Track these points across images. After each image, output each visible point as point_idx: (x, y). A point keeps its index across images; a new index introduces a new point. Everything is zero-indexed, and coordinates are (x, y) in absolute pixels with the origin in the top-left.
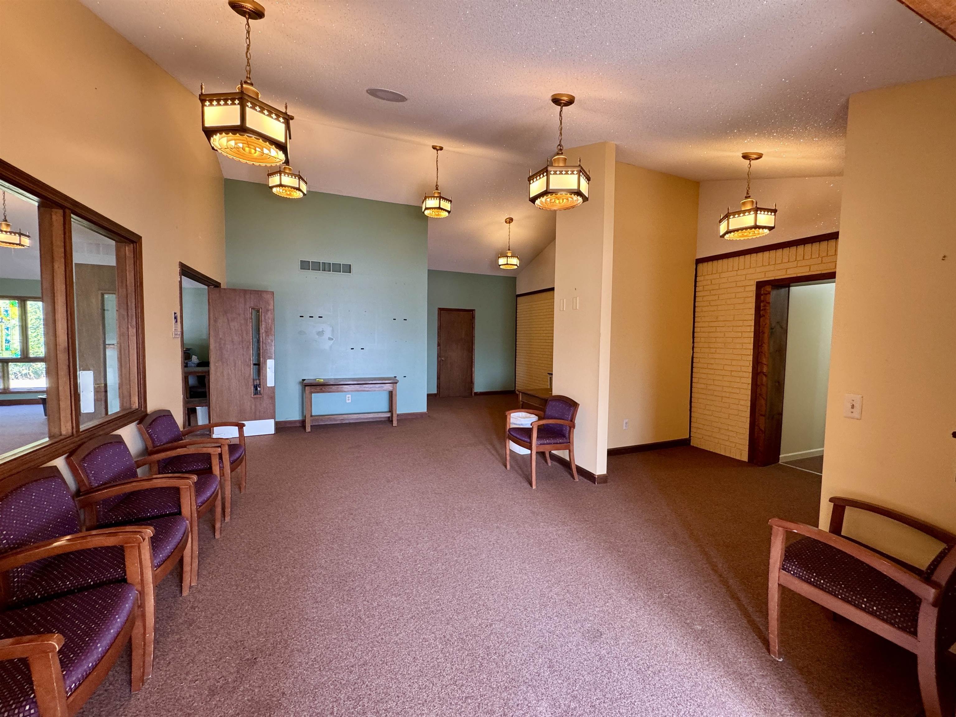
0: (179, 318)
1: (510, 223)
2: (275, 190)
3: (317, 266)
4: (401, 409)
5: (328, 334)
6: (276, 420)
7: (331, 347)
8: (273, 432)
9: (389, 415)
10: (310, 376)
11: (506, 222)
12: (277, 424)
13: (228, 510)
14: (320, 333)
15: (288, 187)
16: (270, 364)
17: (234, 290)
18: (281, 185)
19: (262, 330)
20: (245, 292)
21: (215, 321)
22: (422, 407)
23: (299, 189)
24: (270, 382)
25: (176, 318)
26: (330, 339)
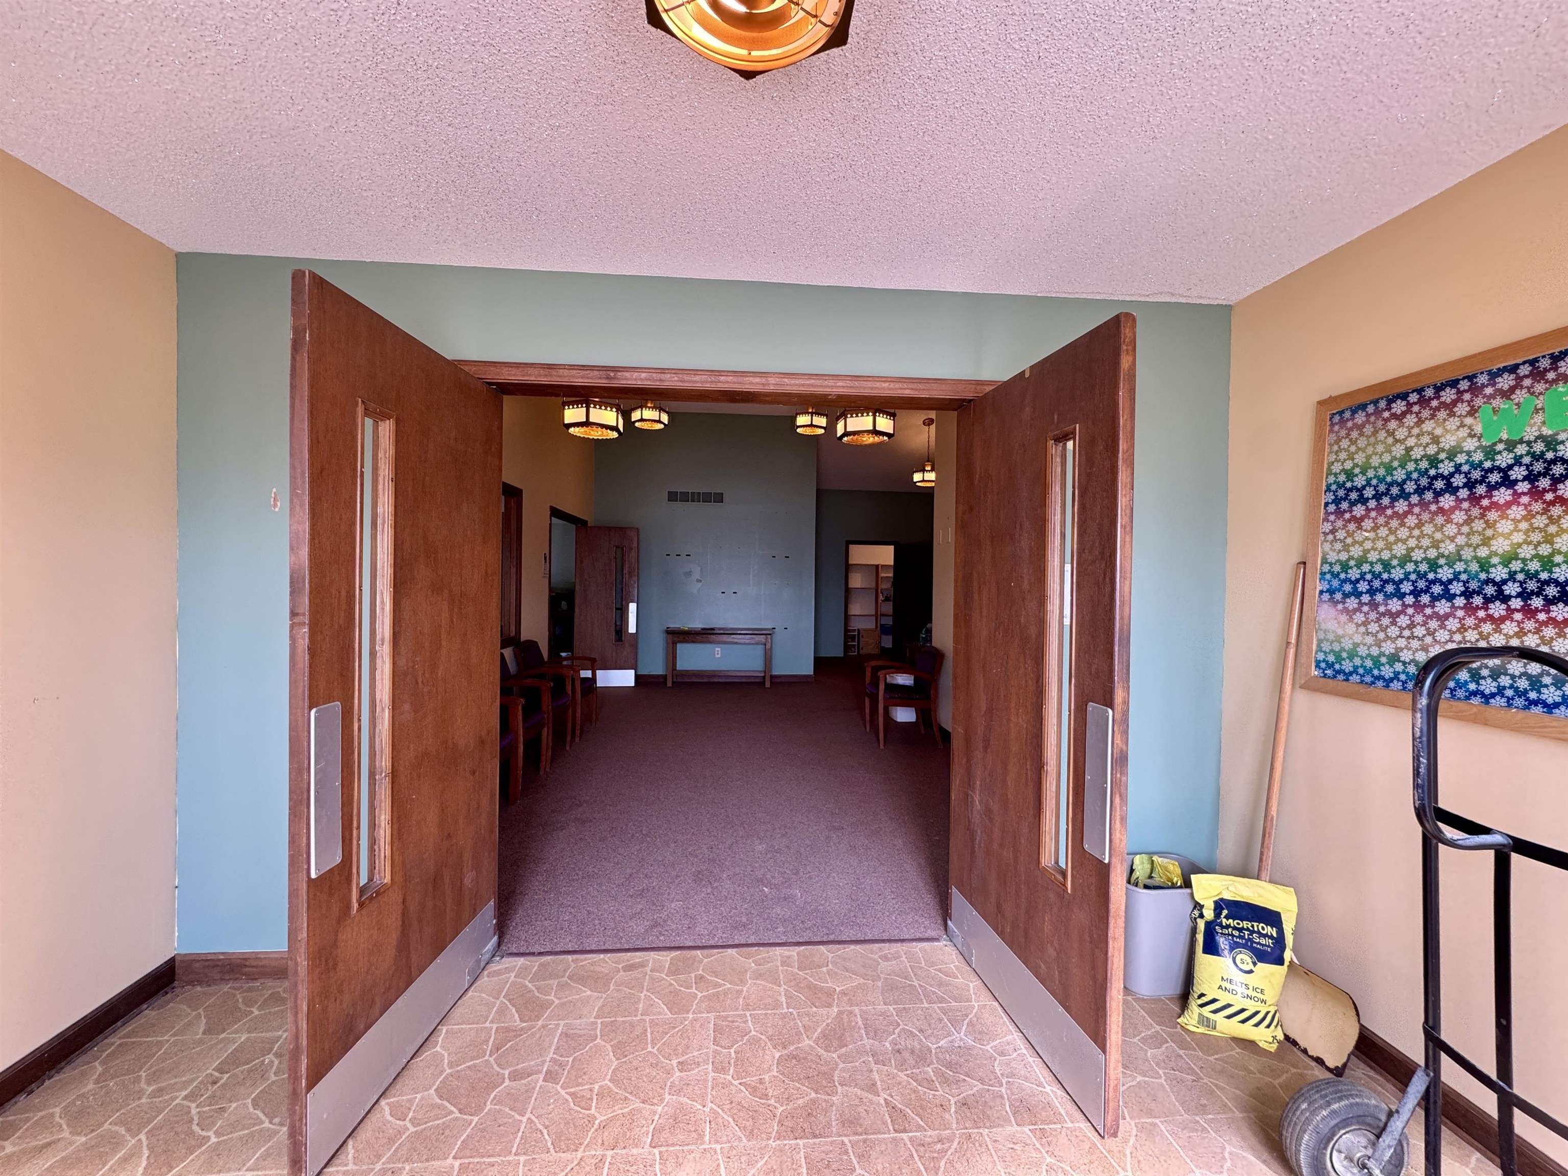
0: (548, 559)
1: (929, 425)
2: (637, 424)
3: (685, 497)
4: (779, 669)
5: (696, 575)
6: (639, 673)
7: (699, 590)
8: (632, 684)
9: (762, 675)
10: (675, 625)
11: (924, 424)
12: (637, 677)
13: (578, 732)
14: (689, 574)
15: (649, 420)
16: (633, 607)
17: (599, 528)
18: (642, 420)
19: (626, 571)
20: (610, 529)
21: (581, 562)
22: (806, 668)
23: (659, 421)
24: (632, 629)
25: (545, 558)
26: (699, 581)
